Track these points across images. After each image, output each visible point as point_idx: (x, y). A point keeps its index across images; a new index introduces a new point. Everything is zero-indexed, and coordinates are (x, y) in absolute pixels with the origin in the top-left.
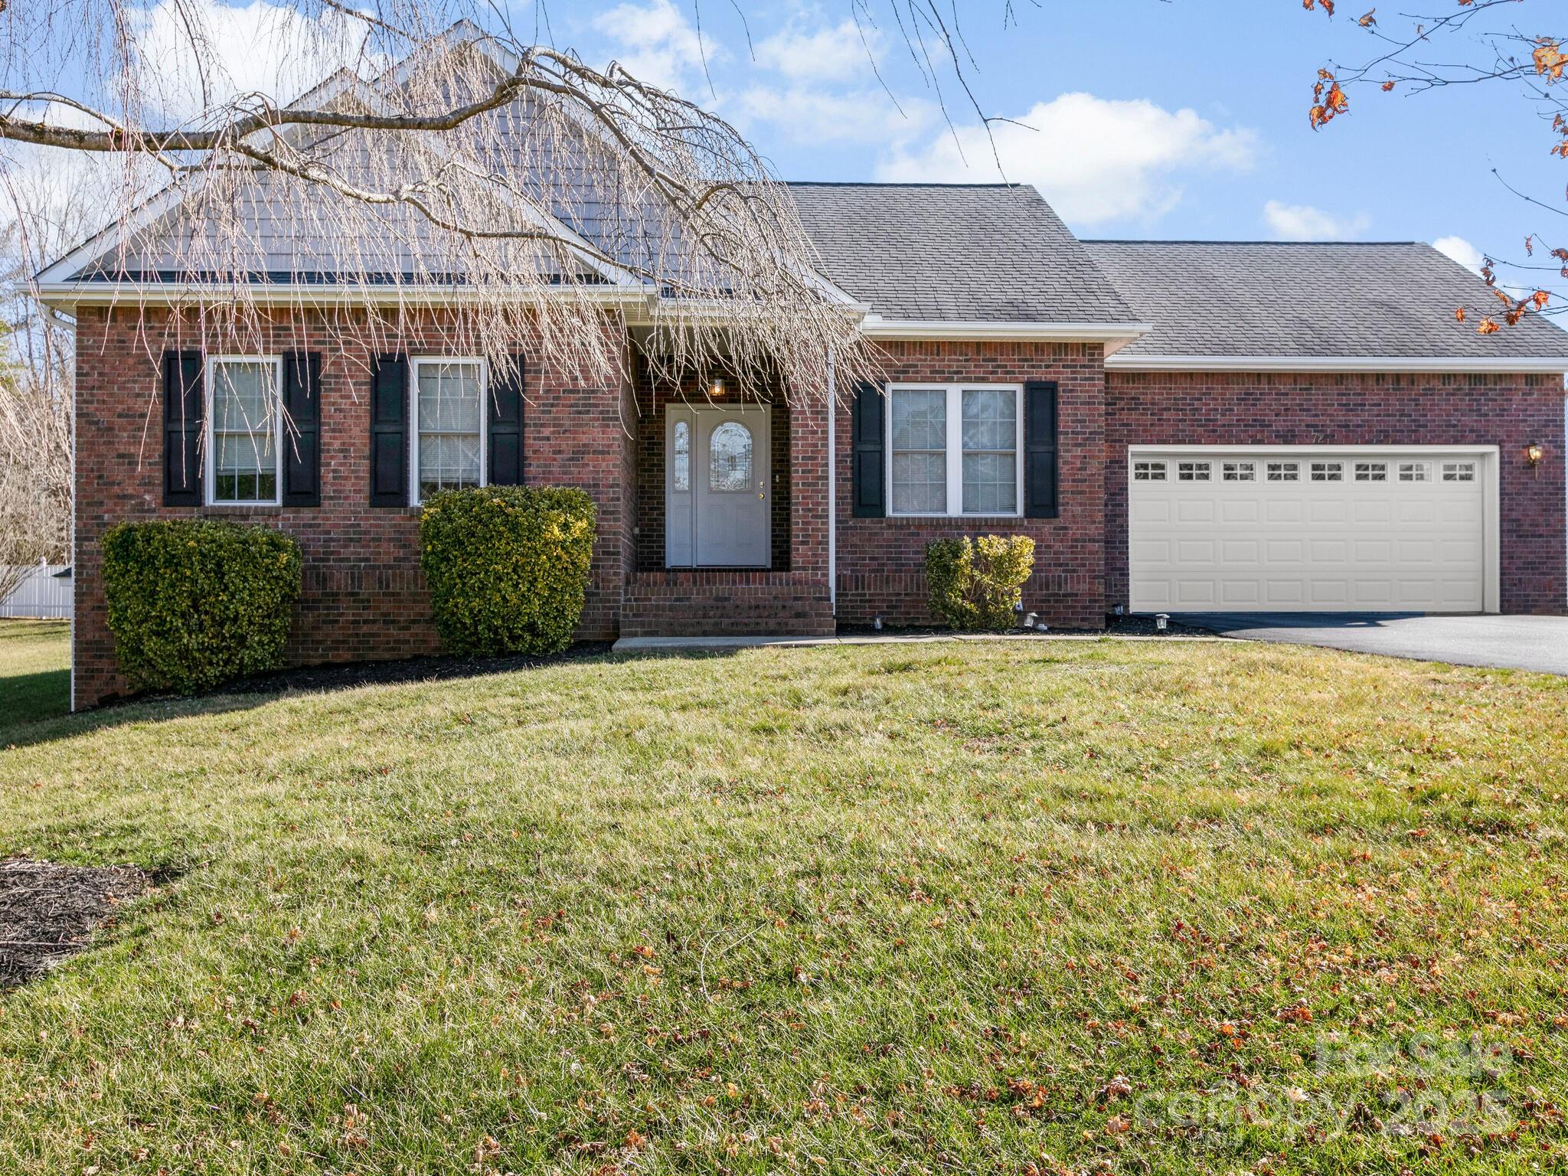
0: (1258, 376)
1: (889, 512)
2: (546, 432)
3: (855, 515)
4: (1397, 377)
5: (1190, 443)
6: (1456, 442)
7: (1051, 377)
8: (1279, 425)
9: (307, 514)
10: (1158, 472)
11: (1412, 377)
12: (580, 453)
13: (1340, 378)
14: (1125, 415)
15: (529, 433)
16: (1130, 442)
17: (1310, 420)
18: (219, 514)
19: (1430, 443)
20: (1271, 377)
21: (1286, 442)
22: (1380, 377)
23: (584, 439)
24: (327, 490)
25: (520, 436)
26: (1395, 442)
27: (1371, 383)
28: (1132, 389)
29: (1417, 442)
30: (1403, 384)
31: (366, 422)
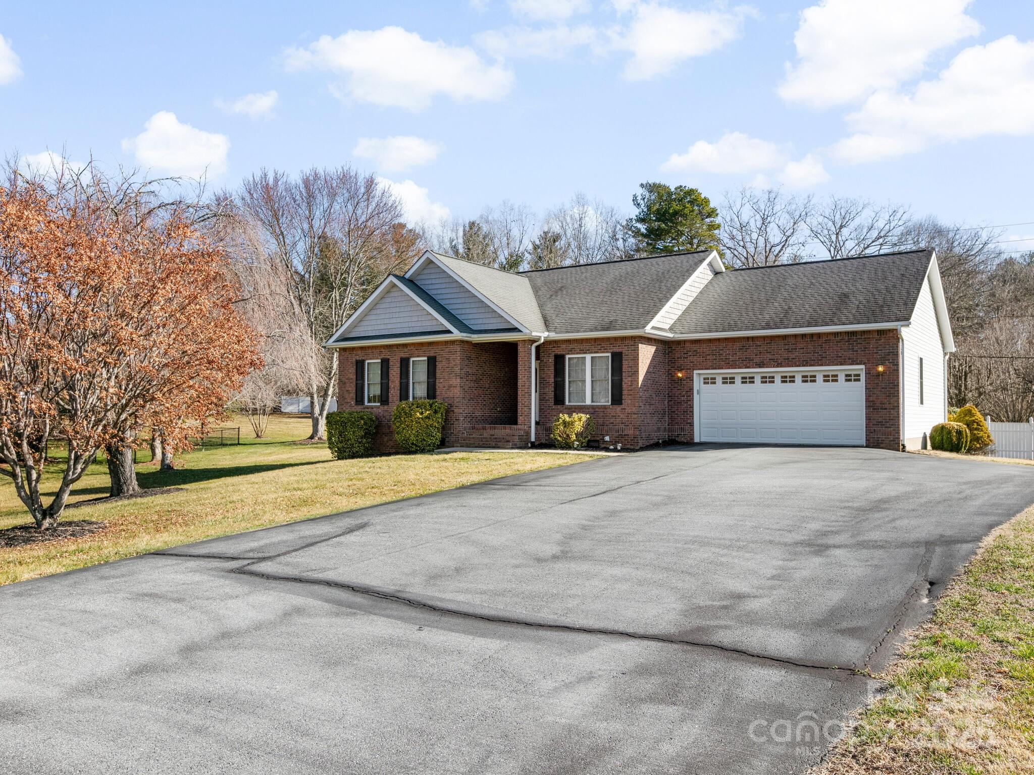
0: (748, 338)
1: (567, 403)
2: (441, 380)
3: (555, 404)
4: (812, 335)
5: (718, 369)
6: (841, 364)
7: (620, 350)
8: (757, 360)
9: (386, 407)
10: (712, 381)
11: (819, 335)
12: (450, 386)
13: (784, 337)
14: (691, 359)
15: (437, 381)
16: (694, 370)
17: (771, 357)
18: (368, 408)
19: (828, 365)
20: (753, 338)
21: (760, 367)
22: (804, 336)
23: (451, 383)
24: (390, 400)
25: (435, 382)
26: (811, 365)
27: (799, 339)
28: (694, 347)
29: (822, 365)
30: (815, 338)
31: (399, 379)
